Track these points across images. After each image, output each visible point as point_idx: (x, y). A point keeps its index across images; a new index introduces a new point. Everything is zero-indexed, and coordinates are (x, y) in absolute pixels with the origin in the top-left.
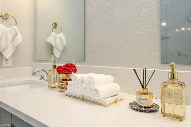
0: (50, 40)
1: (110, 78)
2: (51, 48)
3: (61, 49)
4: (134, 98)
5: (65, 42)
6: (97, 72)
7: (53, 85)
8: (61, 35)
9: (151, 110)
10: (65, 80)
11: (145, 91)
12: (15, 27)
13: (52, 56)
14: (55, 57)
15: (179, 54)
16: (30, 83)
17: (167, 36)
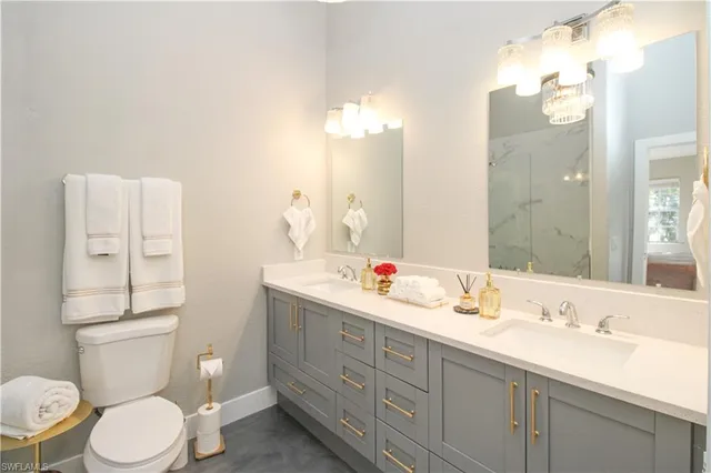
0: (347, 221)
1: (434, 281)
2: (347, 232)
3: (360, 232)
4: (457, 302)
5: (365, 219)
6: (422, 273)
7: (368, 286)
8: (361, 212)
9: (473, 312)
10: (383, 281)
11: (467, 295)
12: (308, 209)
13: (349, 243)
14: (352, 244)
15: (559, 233)
16: (330, 281)
17: (533, 199)
